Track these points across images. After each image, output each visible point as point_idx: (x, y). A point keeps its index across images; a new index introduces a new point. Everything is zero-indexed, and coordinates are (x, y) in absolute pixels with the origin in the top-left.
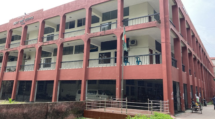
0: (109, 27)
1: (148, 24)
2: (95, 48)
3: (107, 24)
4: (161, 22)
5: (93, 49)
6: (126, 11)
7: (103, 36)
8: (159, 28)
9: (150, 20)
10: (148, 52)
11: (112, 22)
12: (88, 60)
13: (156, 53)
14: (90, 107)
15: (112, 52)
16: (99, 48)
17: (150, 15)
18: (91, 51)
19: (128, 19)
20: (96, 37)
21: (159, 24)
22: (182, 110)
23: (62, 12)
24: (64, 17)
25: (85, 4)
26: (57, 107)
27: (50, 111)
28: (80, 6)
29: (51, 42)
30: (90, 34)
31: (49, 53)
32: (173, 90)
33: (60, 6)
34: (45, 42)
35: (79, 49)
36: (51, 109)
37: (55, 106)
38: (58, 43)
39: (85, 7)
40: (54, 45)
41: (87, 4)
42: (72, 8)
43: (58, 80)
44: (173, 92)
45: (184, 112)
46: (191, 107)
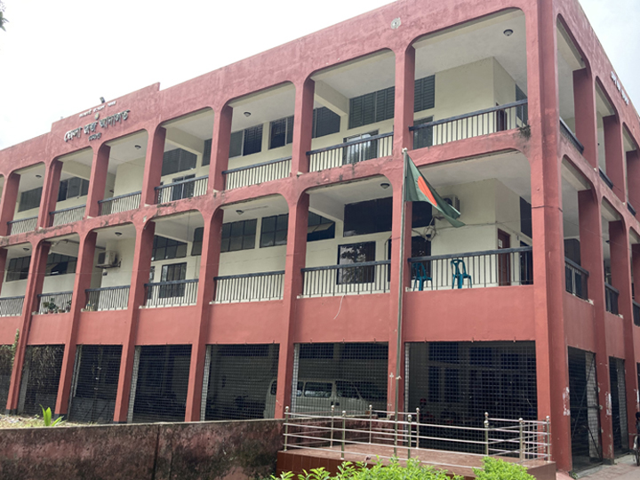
0: (372, 153)
1: (492, 139)
2: (325, 228)
3: (364, 137)
4: (532, 131)
5: (318, 230)
6: (423, 93)
7: (349, 181)
8: (525, 153)
9: (502, 123)
10: (492, 243)
11: (380, 133)
12: (301, 271)
13: (522, 244)
14: (299, 440)
15: (379, 238)
16: (340, 225)
17: (501, 106)
18: (313, 237)
19: (430, 119)
20: (327, 185)
21: (524, 139)
22: (604, 454)
23: (220, 93)
24: (227, 111)
25: (293, 66)
26: (189, 440)
27: (166, 453)
28: (276, 73)
29: (183, 204)
30: (307, 175)
31: (178, 243)
32: (567, 382)
33: (214, 73)
34: (165, 205)
35: (274, 230)
36: (169, 447)
37: (184, 435)
38: (205, 207)
39: (293, 78)
40: (192, 214)
41: (298, 64)
42: (250, 81)
43: (205, 345)
44: (568, 390)
45: (610, 462)
46: (635, 446)
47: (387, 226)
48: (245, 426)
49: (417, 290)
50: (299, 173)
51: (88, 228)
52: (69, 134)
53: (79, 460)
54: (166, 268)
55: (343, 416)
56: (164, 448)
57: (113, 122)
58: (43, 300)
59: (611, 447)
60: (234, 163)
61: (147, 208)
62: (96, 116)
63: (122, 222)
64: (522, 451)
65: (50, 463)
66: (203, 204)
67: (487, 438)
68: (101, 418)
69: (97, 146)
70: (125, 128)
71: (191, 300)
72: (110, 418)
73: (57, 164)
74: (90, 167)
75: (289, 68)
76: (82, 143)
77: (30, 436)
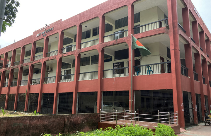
0: (122, 36)
1: (158, 30)
2: (109, 58)
3: (120, 31)
4: (170, 27)
5: (107, 59)
6: (137, 18)
7: (116, 44)
8: (168, 34)
9: (160, 25)
10: (159, 61)
11: (124, 30)
12: (103, 71)
13: (168, 61)
14: (104, 119)
15: (125, 61)
16: (113, 57)
17: (160, 20)
18: (106, 61)
19: (139, 25)
20: (109, 46)
21: (167, 30)
22: (195, 122)
23: (78, 21)
24: (80, 26)
25: (98, 12)
26: (73, 119)
27: (67, 123)
28: (94, 15)
29: (69, 53)
30: (104, 43)
31: (68, 64)
32: (183, 101)
33: (77, 15)
34: (64, 54)
35: (95, 59)
36: (68, 121)
37: (72, 118)
38: (75, 54)
39: (99, 16)
40: (72, 56)
41: (100, 12)
42: (86, 17)
43: (77, 92)
44: (183, 104)
45: (197, 125)
46: (204, 120)
47: (127, 57)
48: (89, 115)
49: (137, 75)
50: (101, 43)
51: (44, 61)
52: (38, 35)
53: (44, 124)
54: (65, 71)
55: (117, 112)
56: (66, 121)
57: (49, 31)
58: (33, 81)
59: (197, 120)
60: (83, 41)
61: (60, 55)
62: (45, 29)
63: (53, 59)
64: (169, 122)
65: (36, 125)
66: (75, 53)
67: (159, 118)
68: (49, 113)
69: (45, 38)
70: (53, 32)
71: (72, 80)
72: (52, 113)
73: (35, 43)
74: (44, 44)
75: (97, 13)
76: (41, 37)
77: (31, 118)
